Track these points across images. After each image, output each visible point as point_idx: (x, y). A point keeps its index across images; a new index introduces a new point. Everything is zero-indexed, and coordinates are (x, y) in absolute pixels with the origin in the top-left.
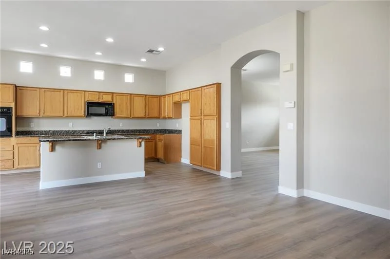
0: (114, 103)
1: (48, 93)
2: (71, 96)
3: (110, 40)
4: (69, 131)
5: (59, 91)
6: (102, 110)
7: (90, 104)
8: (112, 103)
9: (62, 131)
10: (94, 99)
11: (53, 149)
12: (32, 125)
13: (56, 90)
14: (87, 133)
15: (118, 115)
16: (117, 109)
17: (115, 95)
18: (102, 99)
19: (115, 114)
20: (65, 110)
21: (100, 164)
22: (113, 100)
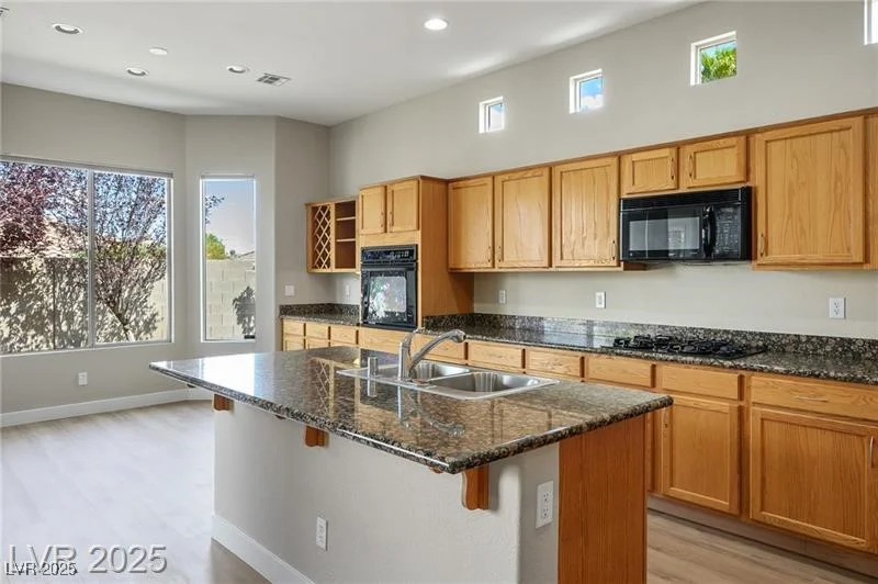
0: (748, 191)
7: (634, 211)
8: (737, 192)
15: (776, 255)
16: (773, 221)
17: (758, 140)
18: (693, 175)
19: (760, 246)
20: (556, 245)
21: (321, 522)
22: (748, 172)
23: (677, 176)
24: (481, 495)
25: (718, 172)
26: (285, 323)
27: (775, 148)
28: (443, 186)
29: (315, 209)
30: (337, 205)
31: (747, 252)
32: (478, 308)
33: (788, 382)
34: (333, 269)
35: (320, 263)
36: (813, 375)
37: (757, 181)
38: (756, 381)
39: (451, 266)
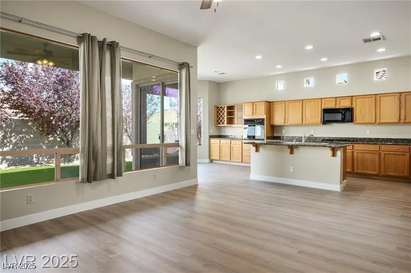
0: (352, 108)
3: (309, 47)
6: (339, 117)
7: (326, 111)
8: (349, 108)
10: (331, 105)
11: (257, 150)
12: (283, 131)
13: (297, 102)
15: (358, 121)
16: (357, 114)
17: (354, 98)
18: (340, 104)
19: (355, 120)
20: (304, 119)
21: (292, 168)
22: (352, 104)
23: (336, 104)
24: (334, 155)
25: (345, 104)
26: (211, 140)
27: (358, 100)
28: (269, 103)
29: (218, 108)
30: (227, 107)
31: (351, 121)
32: (275, 135)
33: (362, 145)
34: (226, 125)
35: (219, 123)
36: (368, 144)
37: (354, 106)
38: (356, 145)
39: (271, 123)
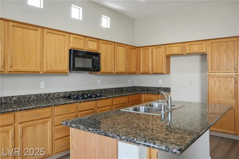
0: (100, 54)
1: (19, 31)
2: (51, 39)
4: (41, 95)
5: (35, 28)
6: (88, 63)
9: (31, 95)
13: (31, 27)
14: (64, 97)
27: (102, 44)
